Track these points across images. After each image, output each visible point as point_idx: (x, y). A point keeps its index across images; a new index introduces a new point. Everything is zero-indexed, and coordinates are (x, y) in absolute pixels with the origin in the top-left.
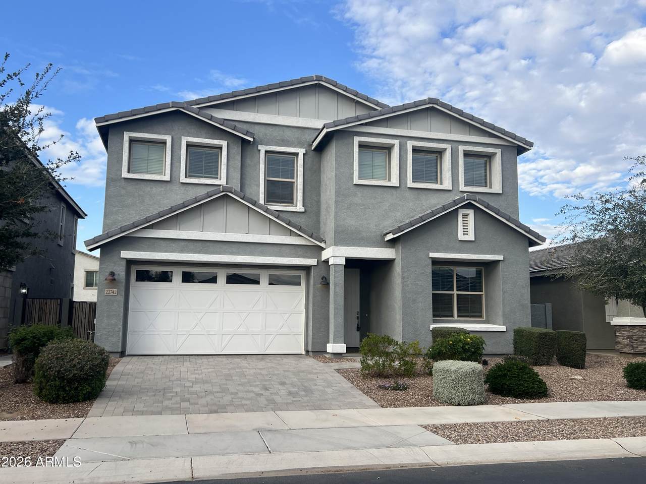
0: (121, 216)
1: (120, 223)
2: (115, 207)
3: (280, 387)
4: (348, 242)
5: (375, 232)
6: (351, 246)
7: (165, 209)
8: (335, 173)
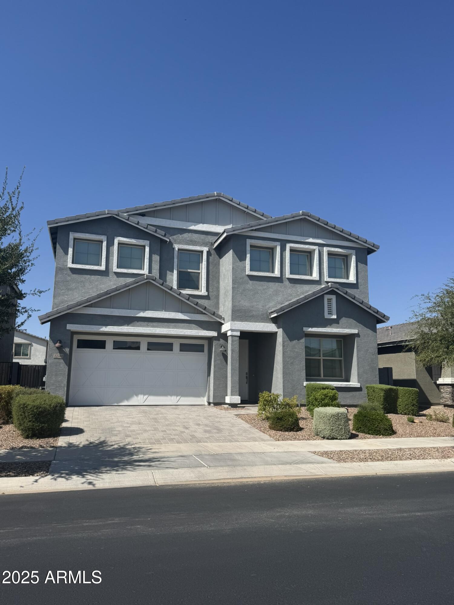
0: (67, 297)
1: (66, 302)
2: (62, 290)
3: (197, 427)
4: (242, 319)
5: (262, 311)
6: (244, 321)
7: (102, 292)
8: (233, 266)
